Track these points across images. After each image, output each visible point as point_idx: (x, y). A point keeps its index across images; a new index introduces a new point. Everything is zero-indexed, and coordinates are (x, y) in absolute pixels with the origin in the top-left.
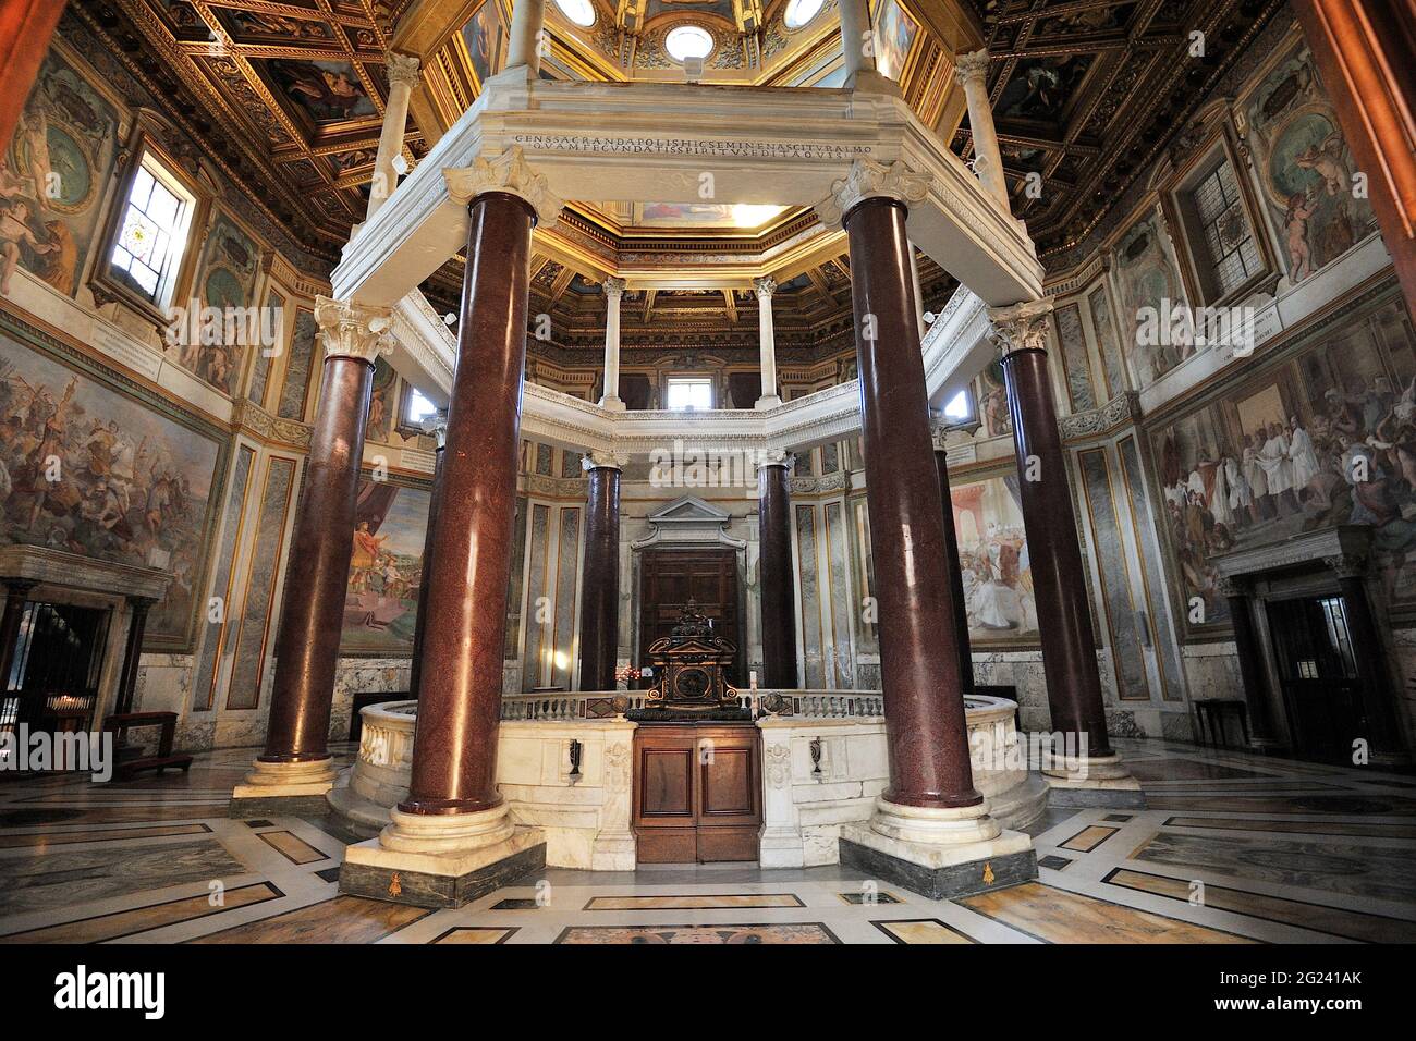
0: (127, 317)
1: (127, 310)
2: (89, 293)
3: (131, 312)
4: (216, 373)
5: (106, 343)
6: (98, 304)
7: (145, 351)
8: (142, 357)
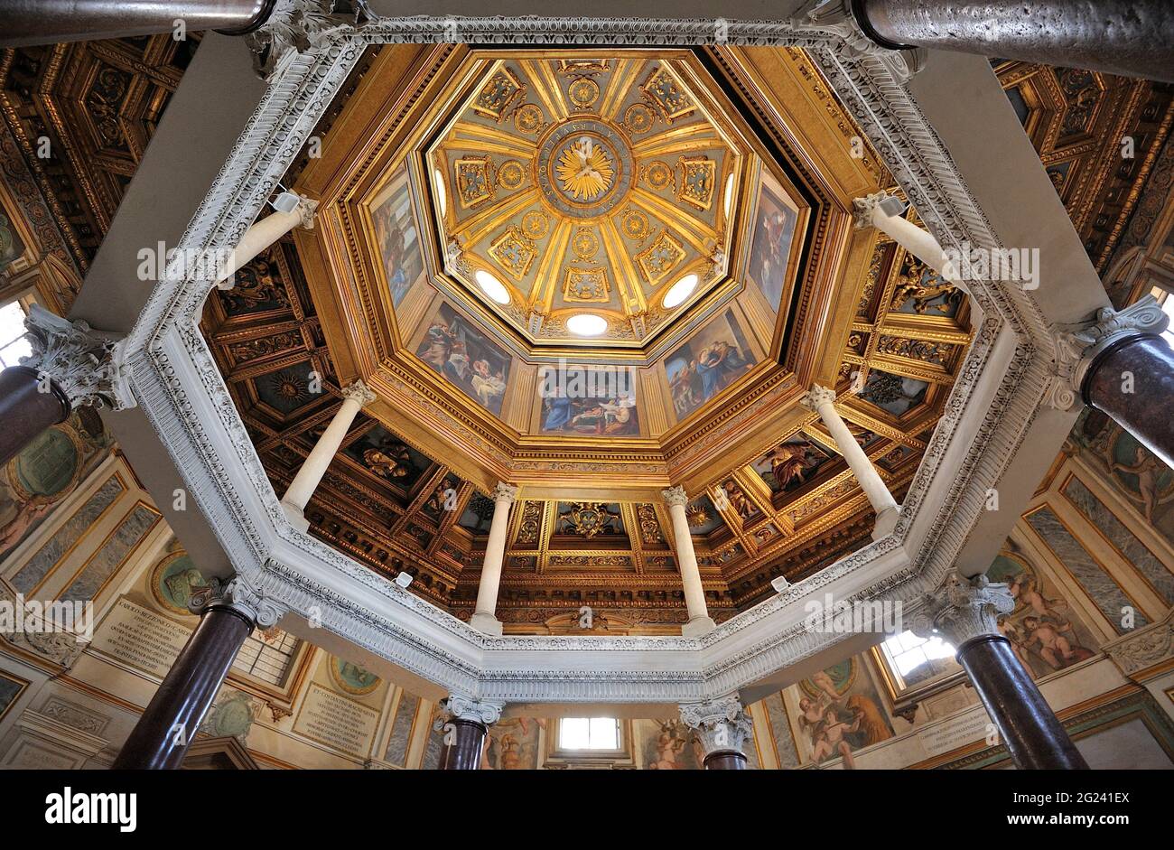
0: (936, 704)
1: (931, 700)
2: (900, 719)
3: (936, 697)
4: (1057, 653)
5: (940, 742)
6: (911, 720)
7: (972, 714)
8: (973, 722)
